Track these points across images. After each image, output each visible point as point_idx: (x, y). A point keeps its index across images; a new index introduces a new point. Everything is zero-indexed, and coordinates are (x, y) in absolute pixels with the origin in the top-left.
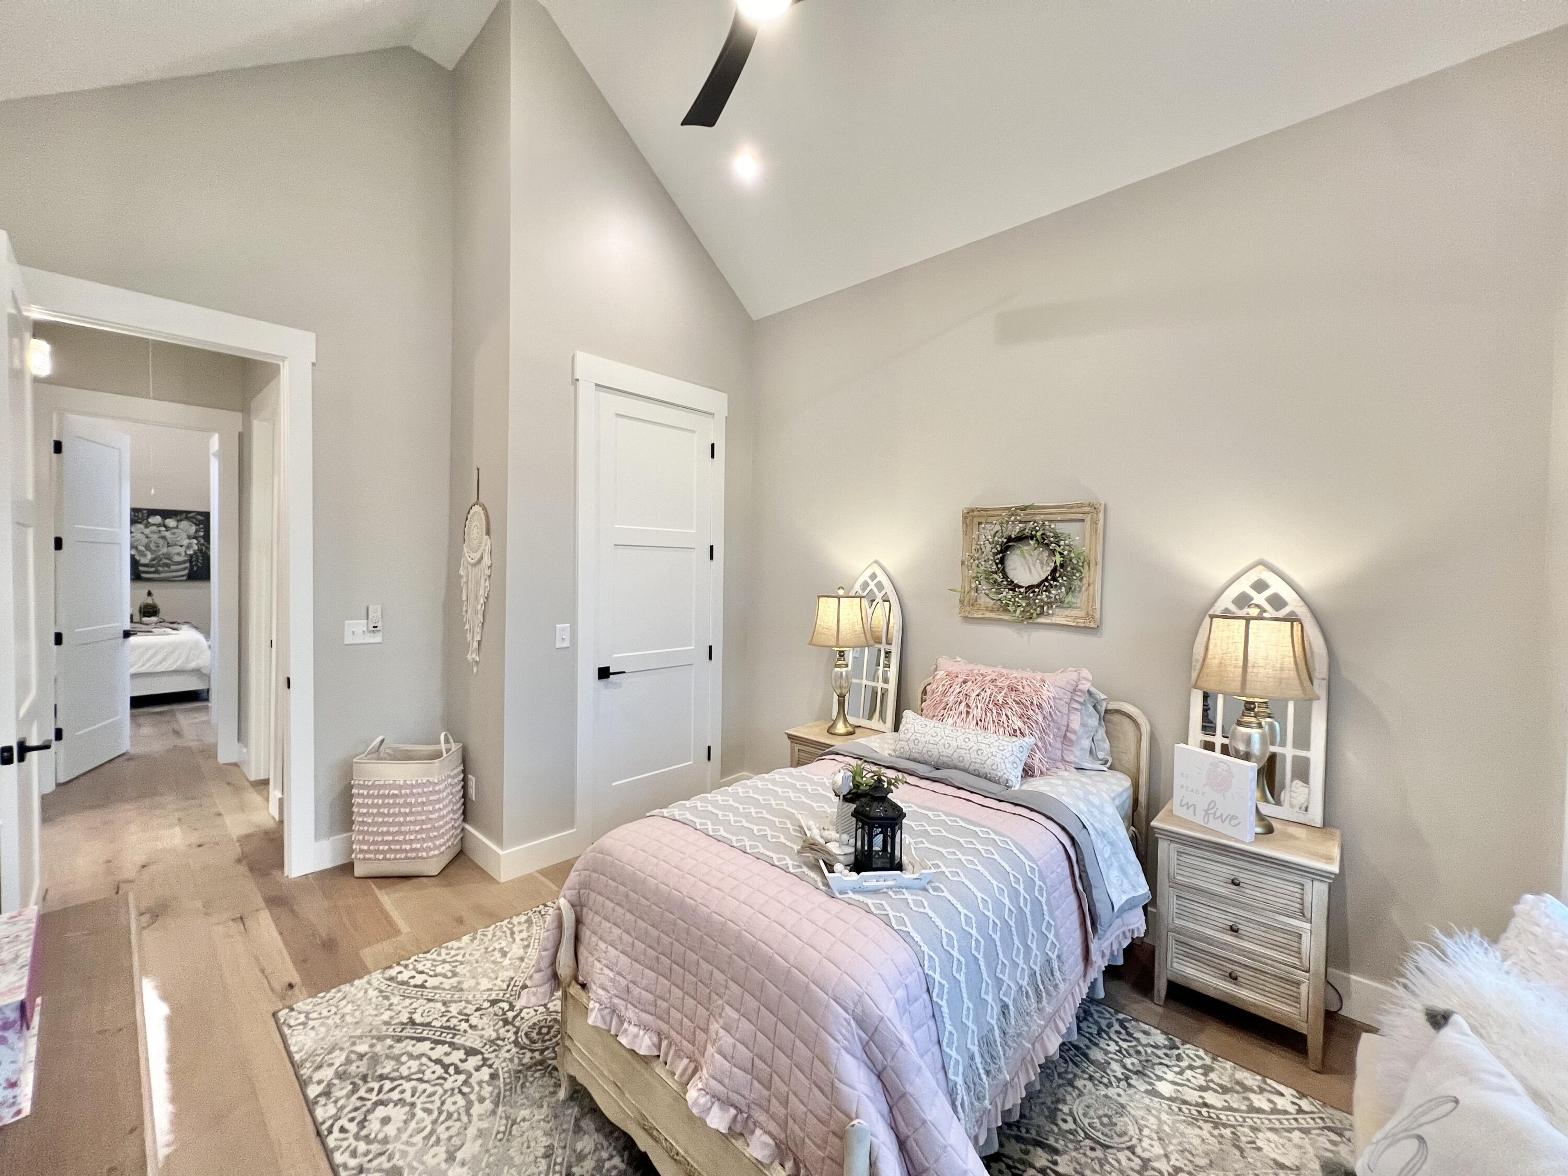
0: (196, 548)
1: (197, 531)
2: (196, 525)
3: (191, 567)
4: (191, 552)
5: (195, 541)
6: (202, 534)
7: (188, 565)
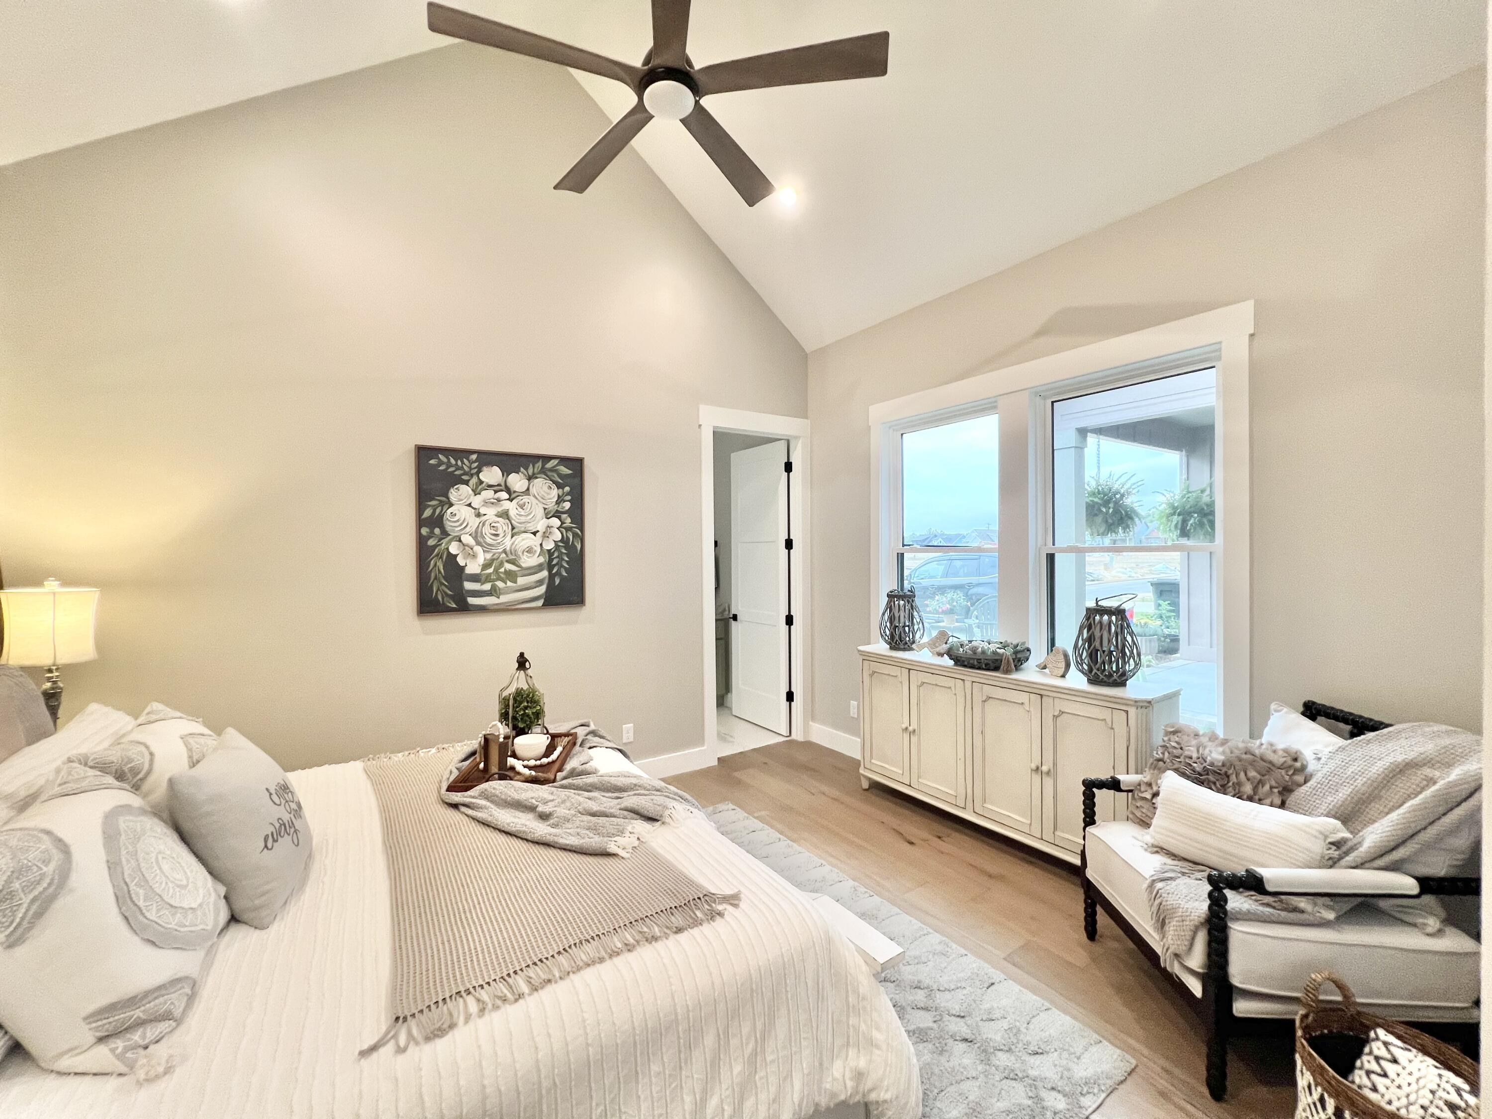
0: (558, 536)
1: (560, 500)
2: (559, 486)
3: (551, 577)
4: (549, 545)
5: (556, 522)
6: (567, 505)
7: (545, 573)
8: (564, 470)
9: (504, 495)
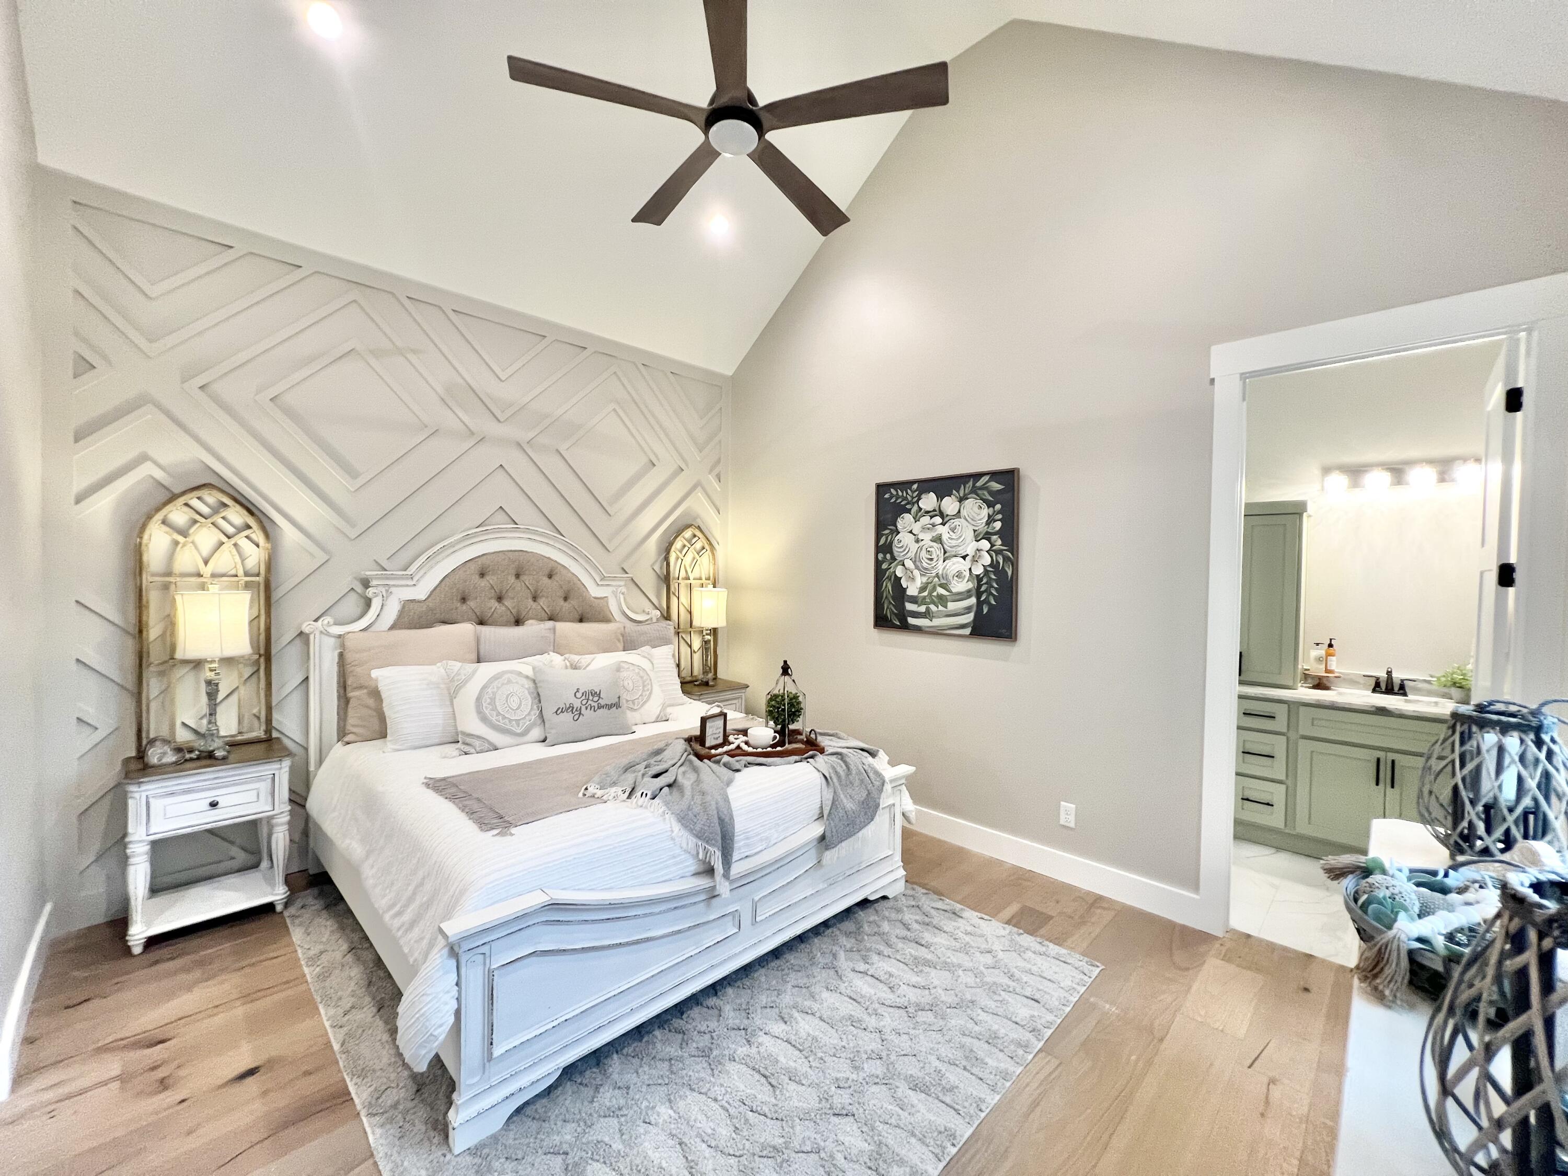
0: (987, 560)
1: (990, 520)
2: (990, 505)
3: (980, 604)
4: (978, 570)
5: (985, 544)
6: (998, 525)
7: (973, 600)
8: (996, 486)
9: (938, 520)
